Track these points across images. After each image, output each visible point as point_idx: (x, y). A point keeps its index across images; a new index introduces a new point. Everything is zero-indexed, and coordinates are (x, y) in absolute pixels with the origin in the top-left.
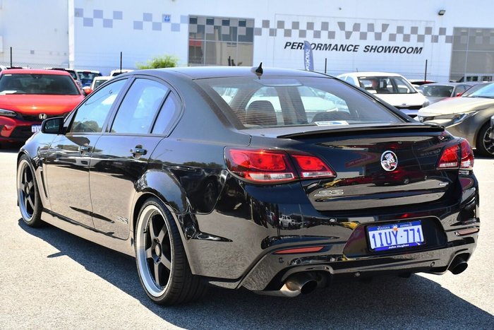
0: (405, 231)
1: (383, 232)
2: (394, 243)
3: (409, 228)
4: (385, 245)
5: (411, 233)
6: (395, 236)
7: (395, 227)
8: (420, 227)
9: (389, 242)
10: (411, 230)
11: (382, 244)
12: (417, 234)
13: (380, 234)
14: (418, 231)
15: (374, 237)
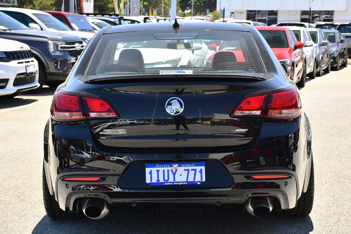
0: (185, 170)
1: (161, 169)
2: (171, 180)
3: (190, 168)
4: (162, 180)
5: (192, 173)
6: (174, 174)
7: (176, 166)
8: (203, 168)
9: (166, 178)
10: (192, 170)
11: (158, 180)
12: (198, 174)
13: (158, 171)
14: (201, 171)
15: (151, 173)
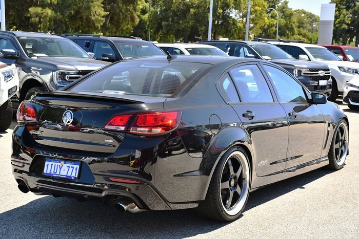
0: (67, 167)
1: (54, 164)
2: (58, 173)
3: (71, 166)
4: (52, 173)
5: (71, 169)
6: (60, 169)
7: (63, 162)
8: (78, 167)
9: (55, 171)
10: (72, 167)
12: (74, 171)
13: (52, 165)
14: (76, 169)
15: (47, 166)
